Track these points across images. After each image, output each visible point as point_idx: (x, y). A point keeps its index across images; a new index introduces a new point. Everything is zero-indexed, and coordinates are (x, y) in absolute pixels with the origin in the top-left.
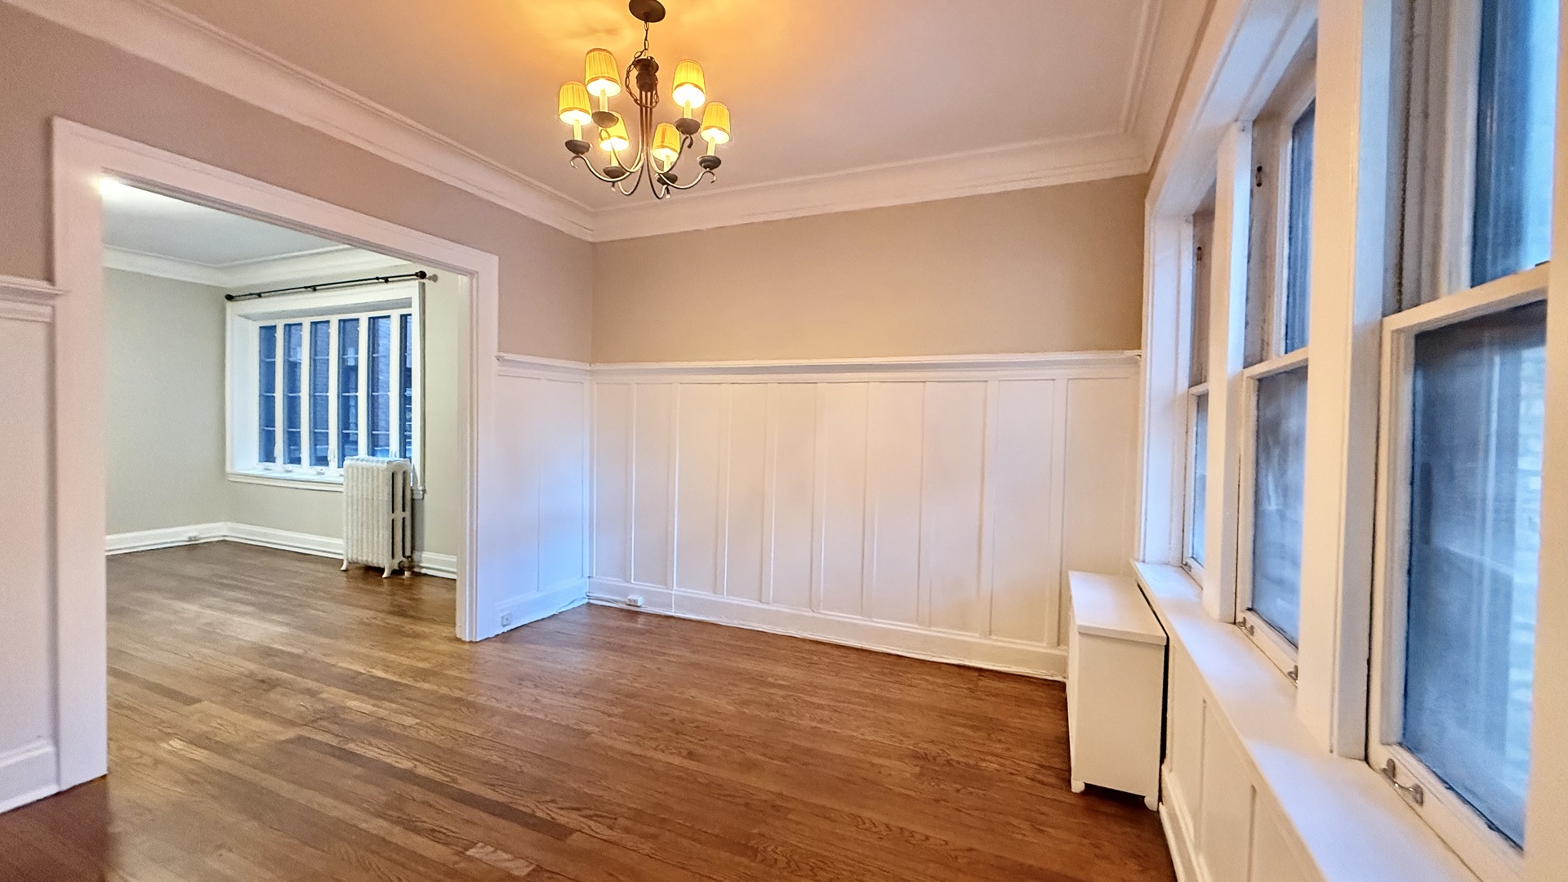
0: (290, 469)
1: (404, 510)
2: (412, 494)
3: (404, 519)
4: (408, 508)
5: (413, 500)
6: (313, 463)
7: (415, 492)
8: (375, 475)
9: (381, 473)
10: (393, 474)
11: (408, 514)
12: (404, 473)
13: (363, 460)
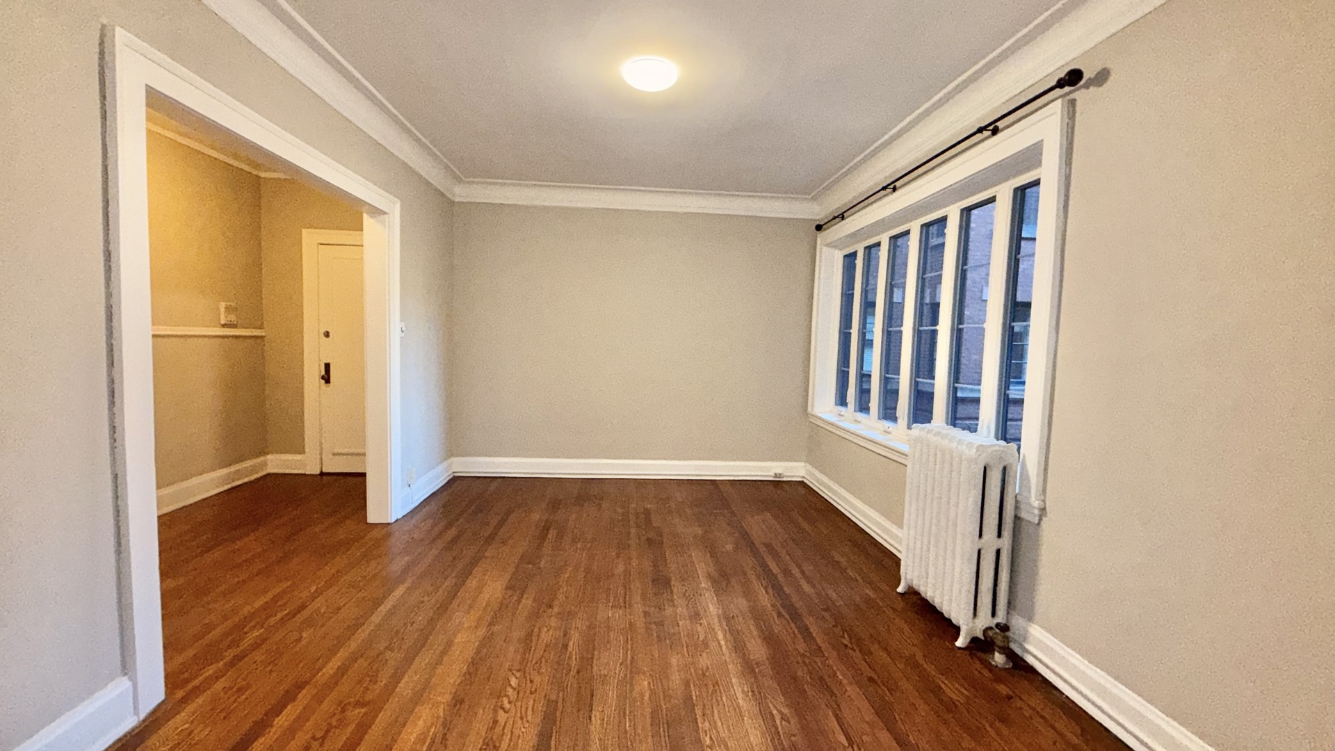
0: (859, 419)
1: (999, 535)
2: (1017, 508)
3: (998, 552)
4: (1007, 533)
5: (1017, 518)
6: (881, 417)
7: (1022, 506)
8: (955, 463)
9: (964, 463)
10: (985, 468)
11: (1005, 543)
12: (1005, 469)
13: (938, 434)
